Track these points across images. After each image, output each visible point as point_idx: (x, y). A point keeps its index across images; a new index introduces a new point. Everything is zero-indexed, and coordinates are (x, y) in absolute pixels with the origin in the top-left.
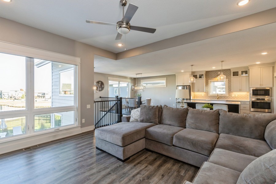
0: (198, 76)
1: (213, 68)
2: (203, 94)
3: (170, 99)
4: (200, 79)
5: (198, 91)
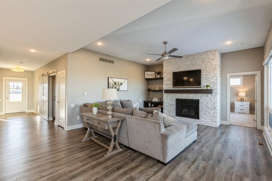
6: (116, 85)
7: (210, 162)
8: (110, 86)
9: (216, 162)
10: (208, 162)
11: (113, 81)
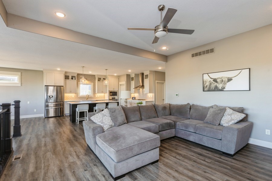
0: (70, 77)
1: (91, 72)
2: (73, 95)
3: (28, 103)
4: (72, 80)
5: (71, 92)
6: (217, 82)
7: (67, 164)
8: (206, 85)
9: (62, 169)
10: (68, 164)
11: (211, 78)
